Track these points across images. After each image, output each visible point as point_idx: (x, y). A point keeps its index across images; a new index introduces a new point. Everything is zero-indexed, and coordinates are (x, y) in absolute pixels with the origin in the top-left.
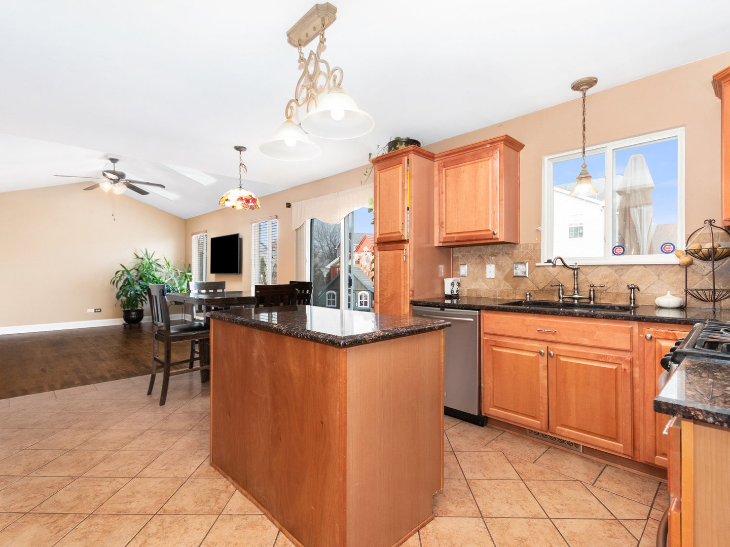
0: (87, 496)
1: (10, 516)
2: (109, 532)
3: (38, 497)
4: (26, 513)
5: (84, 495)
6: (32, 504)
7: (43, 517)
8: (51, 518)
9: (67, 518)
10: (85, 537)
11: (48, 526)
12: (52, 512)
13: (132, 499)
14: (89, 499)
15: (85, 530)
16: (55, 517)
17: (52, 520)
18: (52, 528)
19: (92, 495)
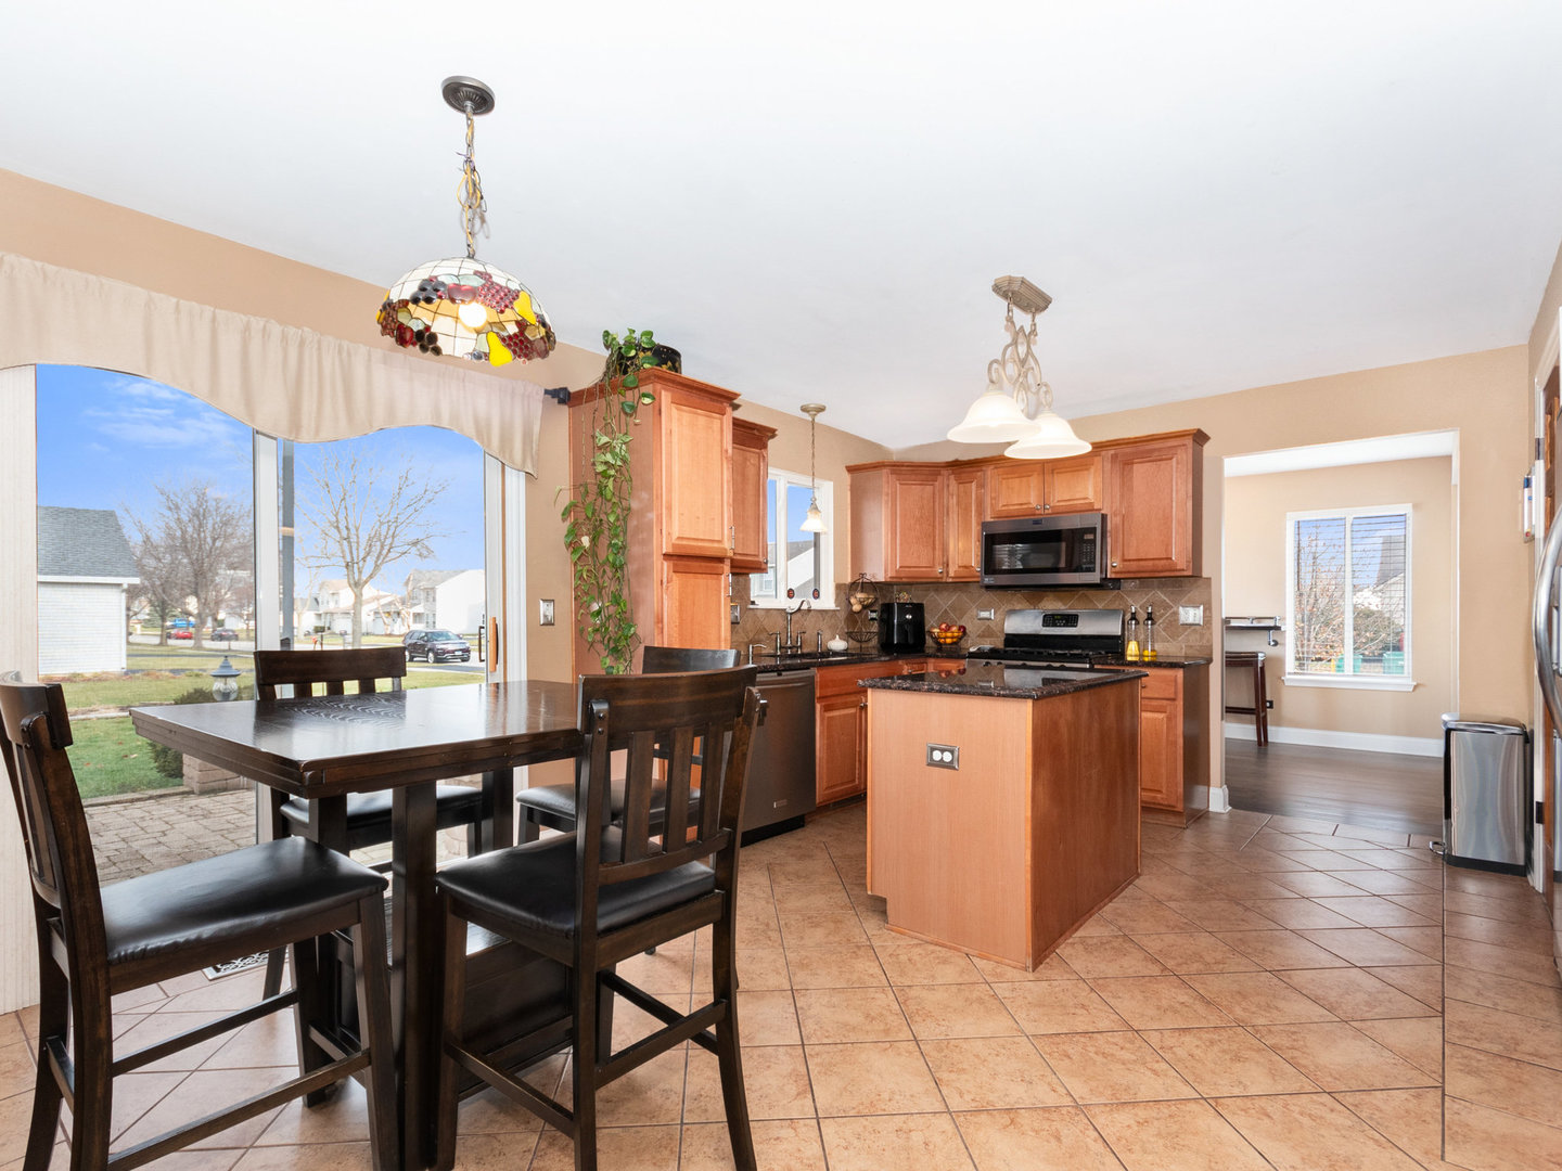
0: (1224, 1051)
1: (1356, 1106)
2: (1239, 993)
3: (1297, 1109)
4: (1329, 1093)
5: (1228, 1057)
6: (1313, 1101)
7: (1304, 1066)
8: (1295, 1058)
9: (1274, 1041)
10: (1269, 1006)
11: (1305, 1049)
12: (1288, 1065)
13: (1177, 1005)
14: (1226, 1047)
15: (1263, 1013)
16: (1289, 1054)
17: (1296, 1053)
18: (1302, 1043)
19: (1216, 1048)
